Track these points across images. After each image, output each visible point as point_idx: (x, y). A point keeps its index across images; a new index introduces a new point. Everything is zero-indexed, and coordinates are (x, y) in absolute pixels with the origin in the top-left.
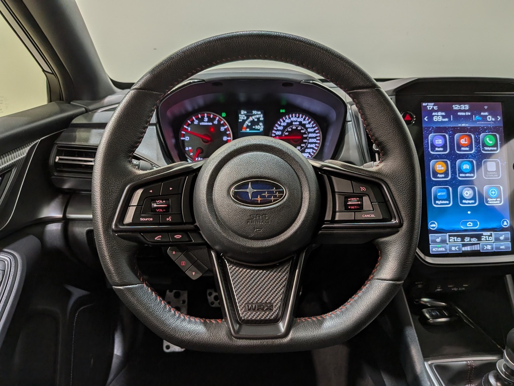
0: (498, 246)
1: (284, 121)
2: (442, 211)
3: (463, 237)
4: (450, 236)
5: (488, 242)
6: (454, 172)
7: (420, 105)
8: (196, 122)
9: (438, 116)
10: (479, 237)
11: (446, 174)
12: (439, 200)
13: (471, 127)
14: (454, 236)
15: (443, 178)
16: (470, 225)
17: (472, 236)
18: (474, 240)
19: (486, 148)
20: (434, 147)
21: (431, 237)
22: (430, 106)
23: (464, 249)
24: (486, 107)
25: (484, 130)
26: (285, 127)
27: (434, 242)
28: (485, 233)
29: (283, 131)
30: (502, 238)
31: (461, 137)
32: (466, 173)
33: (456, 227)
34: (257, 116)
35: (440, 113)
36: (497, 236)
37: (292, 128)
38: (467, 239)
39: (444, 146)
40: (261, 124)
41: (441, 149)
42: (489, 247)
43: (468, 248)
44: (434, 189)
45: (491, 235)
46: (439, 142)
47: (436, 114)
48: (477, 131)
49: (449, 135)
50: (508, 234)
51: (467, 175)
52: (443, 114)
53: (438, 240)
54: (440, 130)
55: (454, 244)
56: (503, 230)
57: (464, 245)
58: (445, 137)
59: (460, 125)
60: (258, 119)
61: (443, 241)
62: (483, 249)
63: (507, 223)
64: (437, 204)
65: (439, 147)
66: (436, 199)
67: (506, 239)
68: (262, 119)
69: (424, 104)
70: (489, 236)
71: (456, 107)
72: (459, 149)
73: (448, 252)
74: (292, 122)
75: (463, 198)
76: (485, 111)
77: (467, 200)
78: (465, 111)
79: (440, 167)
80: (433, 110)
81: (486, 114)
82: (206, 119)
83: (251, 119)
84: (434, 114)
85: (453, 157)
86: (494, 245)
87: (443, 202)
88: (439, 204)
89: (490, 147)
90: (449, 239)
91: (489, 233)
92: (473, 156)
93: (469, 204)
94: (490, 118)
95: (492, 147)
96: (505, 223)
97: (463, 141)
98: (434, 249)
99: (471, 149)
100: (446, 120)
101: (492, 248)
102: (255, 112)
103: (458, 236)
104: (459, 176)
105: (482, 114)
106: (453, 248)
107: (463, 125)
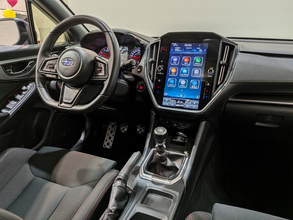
0: (192, 106)
1: (135, 51)
2: (171, 89)
3: (177, 100)
4: (171, 99)
5: (188, 104)
6: (179, 73)
7: (171, 44)
8: (104, 50)
9: (177, 49)
10: (184, 101)
11: (175, 73)
12: (170, 84)
13: (191, 54)
14: (173, 99)
15: (174, 75)
16: (181, 96)
17: (181, 100)
18: (182, 102)
19: (196, 64)
20: (173, 61)
21: (164, 98)
22: (175, 44)
23: (176, 105)
24: (200, 45)
25: (197, 55)
26: (135, 54)
27: (165, 101)
28: (187, 100)
29: (133, 55)
30: (194, 103)
31: (185, 58)
32: (184, 74)
33: (175, 96)
34: (126, 49)
35: (178, 48)
36: (192, 102)
37: (137, 54)
38: (179, 101)
39: (177, 62)
40: (127, 52)
41: (176, 63)
42: (188, 106)
43: (178, 105)
44: (169, 79)
45: (190, 101)
46: (175, 60)
47: (177, 48)
48: (193, 56)
49: (180, 57)
50: (198, 102)
51: (184, 75)
52: (180, 48)
53: (166, 100)
54: (176, 55)
55: (173, 103)
56: (196, 100)
57: (177, 104)
58: (178, 58)
59: (186, 53)
60: (126, 50)
61: (168, 101)
62: (185, 106)
63: (198, 97)
64: (169, 86)
65: (175, 62)
66: (169, 83)
67: (196, 104)
68: (127, 50)
69: (172, 44)
70: (189, 101)
71: (186, 45)
72: (183, 63)
73: (170, 105)
74: (137, 51)
75: (180, 84)
76: (199, 47)
77: (182, 85)
78: (190, 47)
79: (173, 70)
80: (176, 46)
81: (199, 48)
82: (108, 49)
83: (124, 50)
84: (176, 48)
85: (180, 66)
86: (190, 106)
87: (172, 85)
88: (170, 86)
89: (198, 63)
90: (171, 100)
91: (189, 100)
92: (189, 67)
93: (183, 87)
94: (201, 50)
95: (199, 63)
96: (197, 97)
97: (186, 60)
98: (164, 103)
99: (188, 64)
100: (181, 50)
101: (189, 107)
102: (125, 47)
103: (175, 100)
104: (181, 75)
105: (197, 48)
106: (172, 104)
107: (187, 53)
